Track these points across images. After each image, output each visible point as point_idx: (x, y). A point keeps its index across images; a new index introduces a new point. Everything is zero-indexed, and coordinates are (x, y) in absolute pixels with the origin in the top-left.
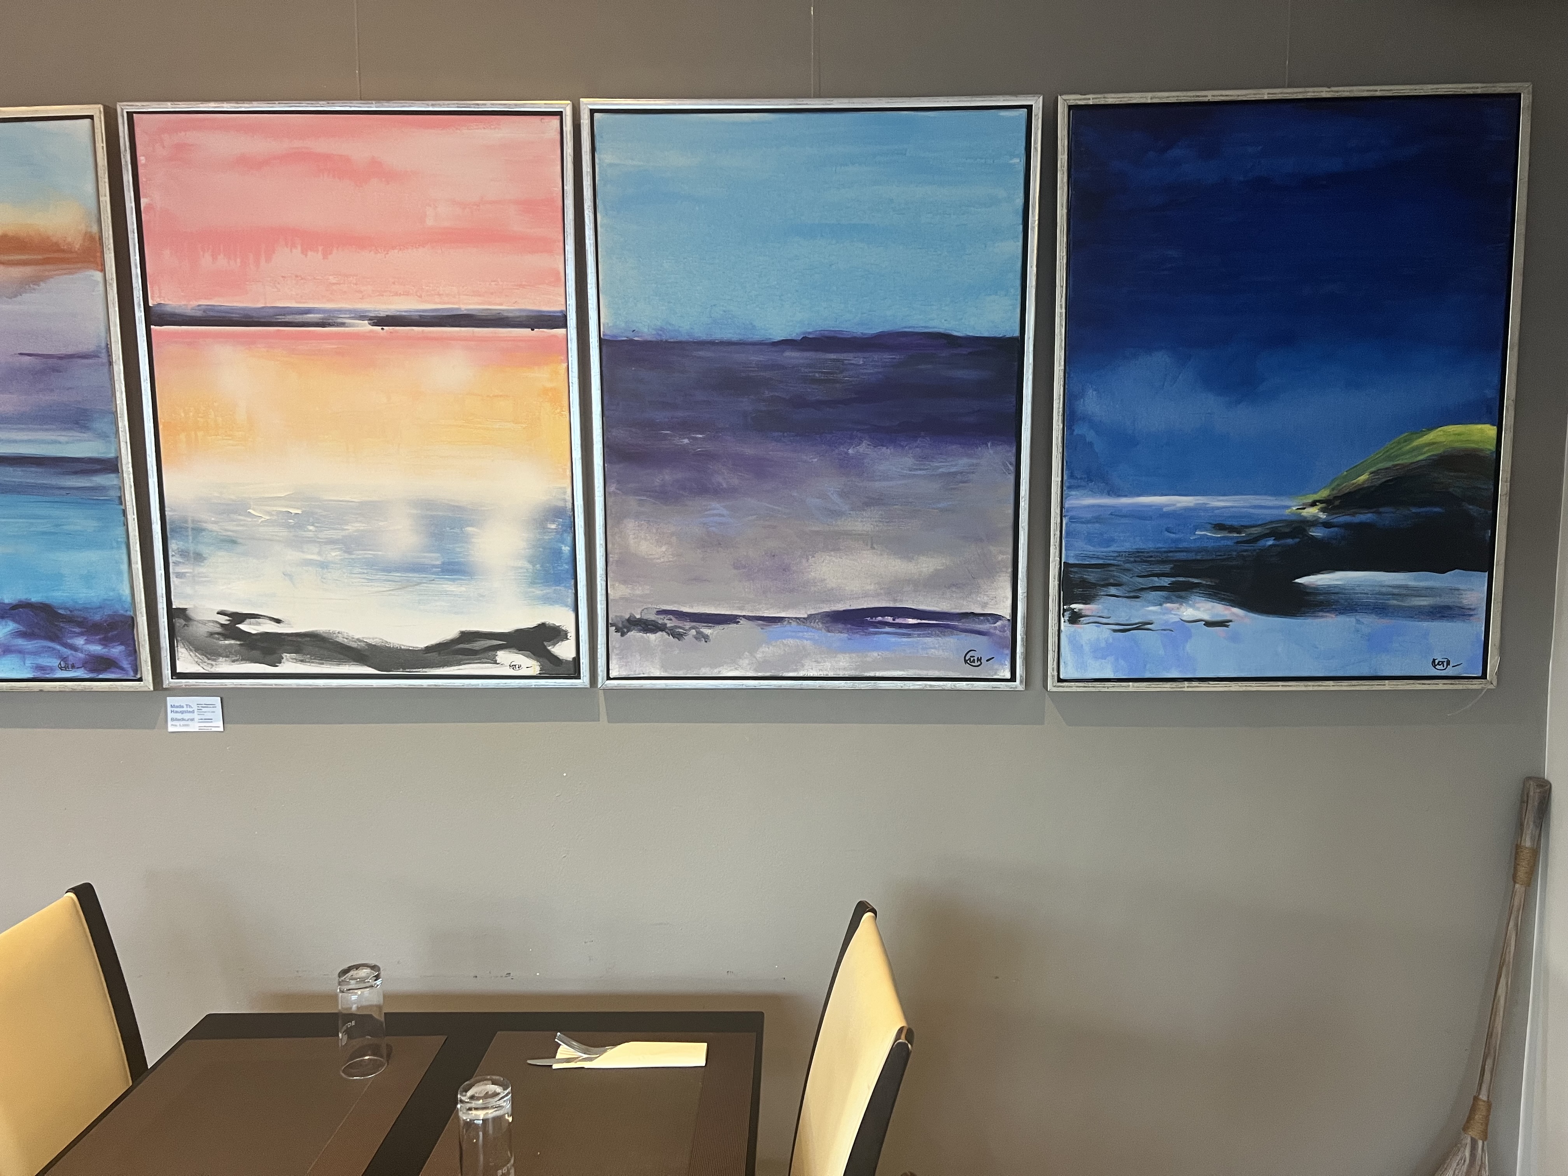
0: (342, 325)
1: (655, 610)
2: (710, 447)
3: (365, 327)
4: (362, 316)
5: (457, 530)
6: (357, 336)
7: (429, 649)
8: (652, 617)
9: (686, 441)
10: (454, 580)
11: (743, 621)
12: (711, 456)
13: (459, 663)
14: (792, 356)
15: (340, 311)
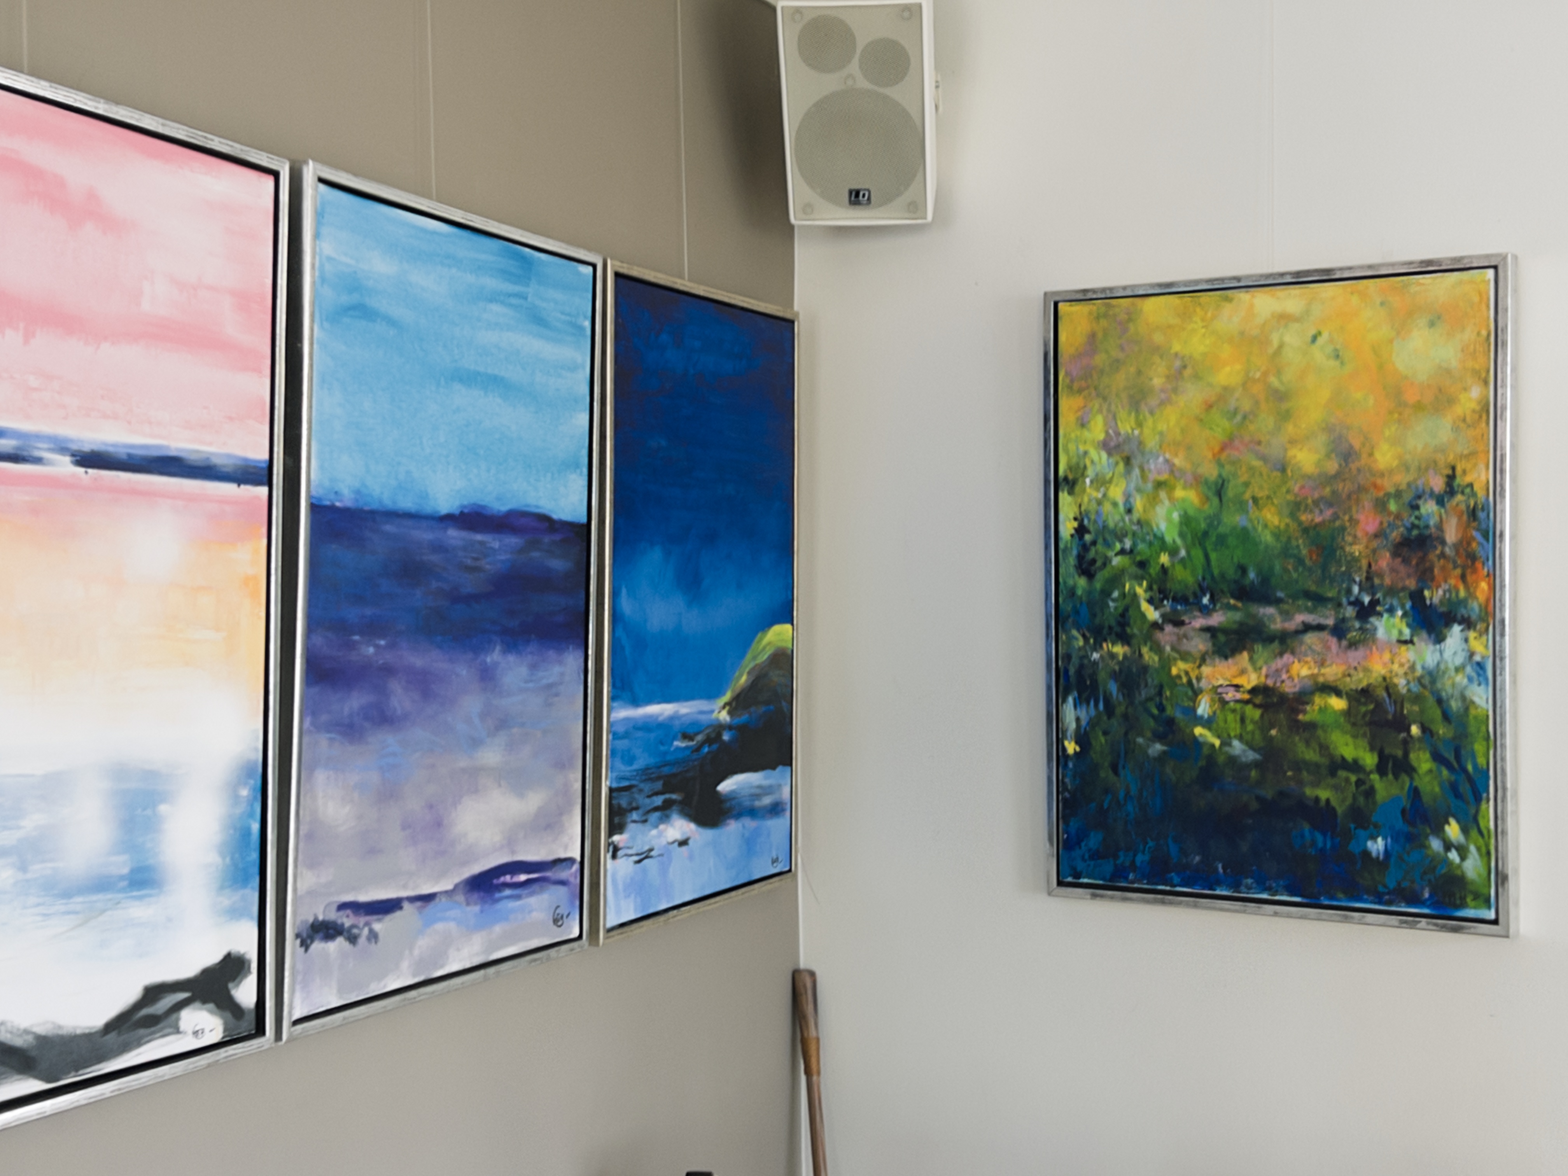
0: (38, 461)
1: (335, 906)
2: (389, 657)
3: (64, 466)
4: (62, 448)
5: (149, 812)
6: (56, 483)
7: (111, 1026)
8: (332, 915)
9: (371, 650)
10: (140, 898)
11: (406, 905)
12: (388, 671)
13: (139, 1043)
14: (454, 535)
15: (38, 437)
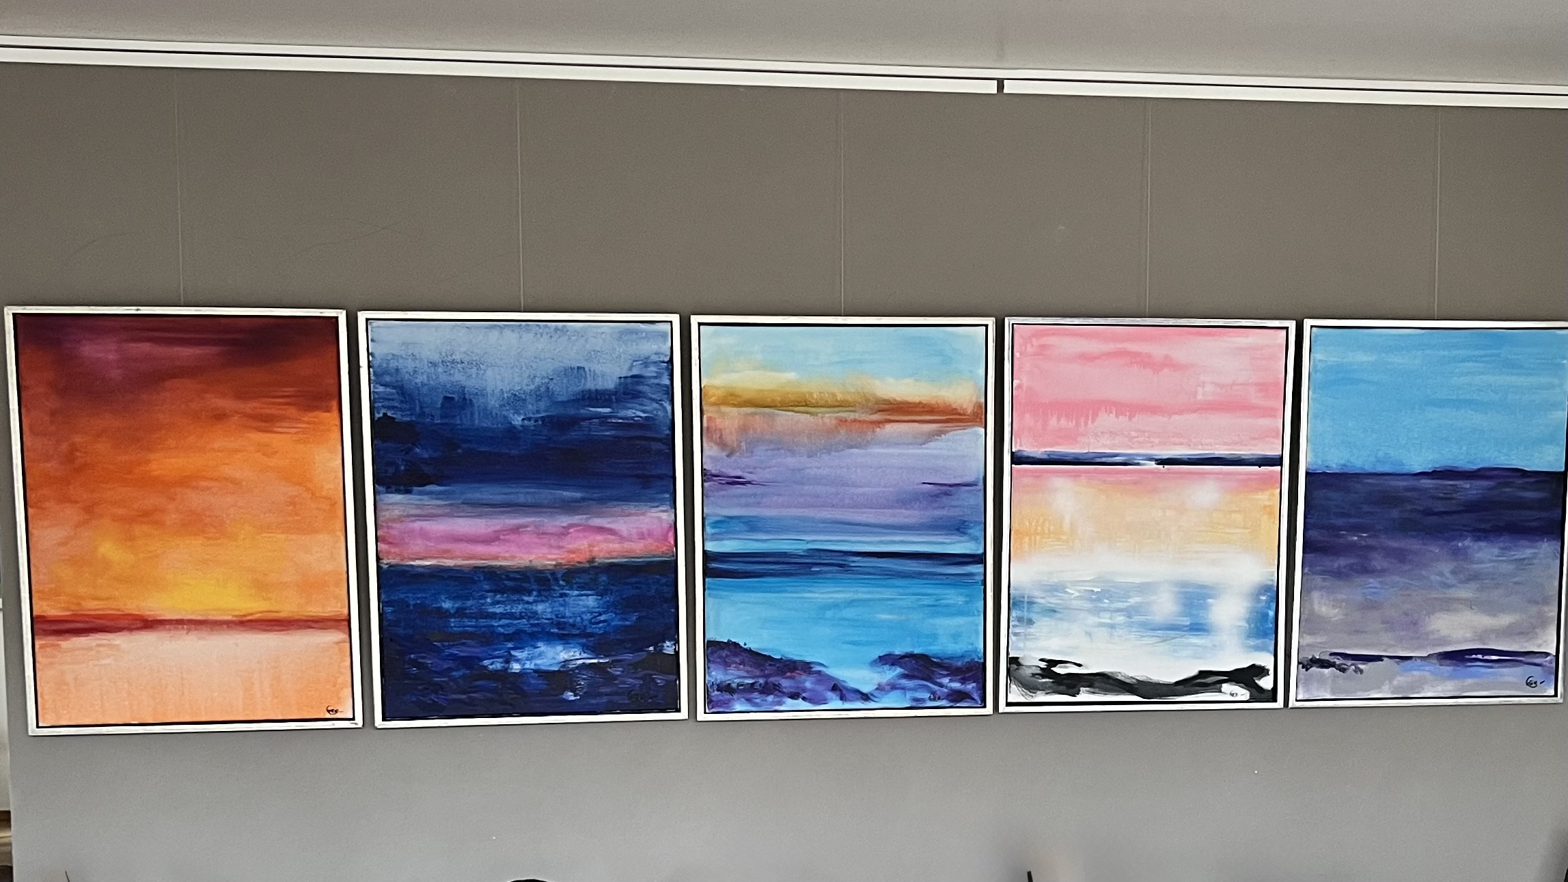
0: (1138, 464)
2: (1371, 542)
3: (1153, 465)
4: (1151, 459)
6: (1147, 472)
7: (1178, 683)
8: (1327, 657)
12: (1371, 548)
13: (1197, 693)
14: (1426, 483)
15: (1138, 455)
